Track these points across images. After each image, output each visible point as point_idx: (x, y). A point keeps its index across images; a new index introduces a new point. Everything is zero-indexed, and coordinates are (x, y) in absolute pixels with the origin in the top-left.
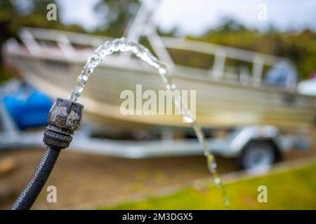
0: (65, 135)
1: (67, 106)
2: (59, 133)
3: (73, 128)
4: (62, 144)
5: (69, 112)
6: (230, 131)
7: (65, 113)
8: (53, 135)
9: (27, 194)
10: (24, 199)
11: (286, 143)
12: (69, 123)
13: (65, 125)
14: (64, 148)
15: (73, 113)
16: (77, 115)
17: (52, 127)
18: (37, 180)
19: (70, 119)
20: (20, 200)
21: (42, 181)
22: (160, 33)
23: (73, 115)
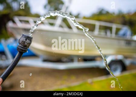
0: (25, 48)
1: (25, 37)
2: (22, 47)
3: (28, 46)
7: (25, 40)
8: (20, 48)
10: (9, 69)
12: (26, 44)
13: (24, 44)
14: (24, 53)
15: (28, 40)
17: (20, 45)
18: (14, 63)
19: (26, 43)
20: (8, 69)
21: (16, 64)
23: (28, 41)
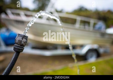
0: (21, 47)
1: (22, 37)
3: (24, 45)
4: (21, 51)
5: (23, 39)
6: (82, 46)
7: (21, 39)
8: (17, 47)
9: (8, 69)
10: (7, 71)
11: (101, 51)
12: (23, 43)
13: (21, 43)
14: (21, 52)
15: (24, 39)
16: (25, 40)
17: (17, 44)
18: (11, 64)
19: (23, 42)
20: (5, 71)
21: (13, 64)
22: (57, 11)
23: (24, 40)
